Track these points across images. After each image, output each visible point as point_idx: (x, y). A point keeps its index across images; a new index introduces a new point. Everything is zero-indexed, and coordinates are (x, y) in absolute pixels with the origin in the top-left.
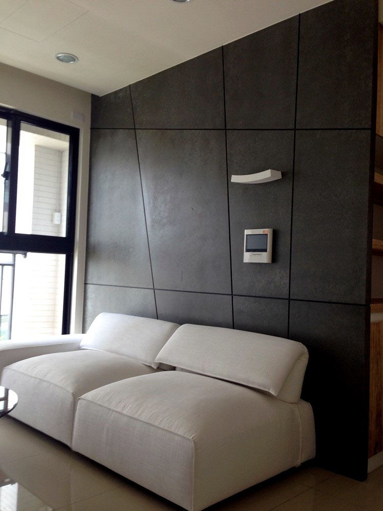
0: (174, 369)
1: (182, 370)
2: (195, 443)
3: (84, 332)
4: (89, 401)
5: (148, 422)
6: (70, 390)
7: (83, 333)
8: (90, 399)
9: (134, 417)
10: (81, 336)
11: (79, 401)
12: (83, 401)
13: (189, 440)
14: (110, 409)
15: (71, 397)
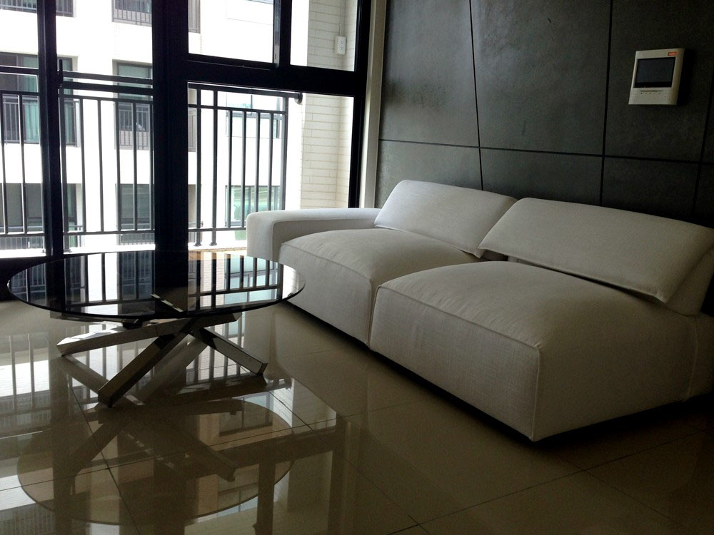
0: (505, 258)
1: (518, 261)
2: (541, 352)
3: (377, 205)
4: (393, 291)
5: (473, 322)
6: (367, 275)
7: (375, 207)
8: (394, 289)
9: (454, 314)
10: (373, 210)
11: (380, 289)
12: (384, 290)
13: (533, 348)
14: (421, 303)
15: (369, 283)
